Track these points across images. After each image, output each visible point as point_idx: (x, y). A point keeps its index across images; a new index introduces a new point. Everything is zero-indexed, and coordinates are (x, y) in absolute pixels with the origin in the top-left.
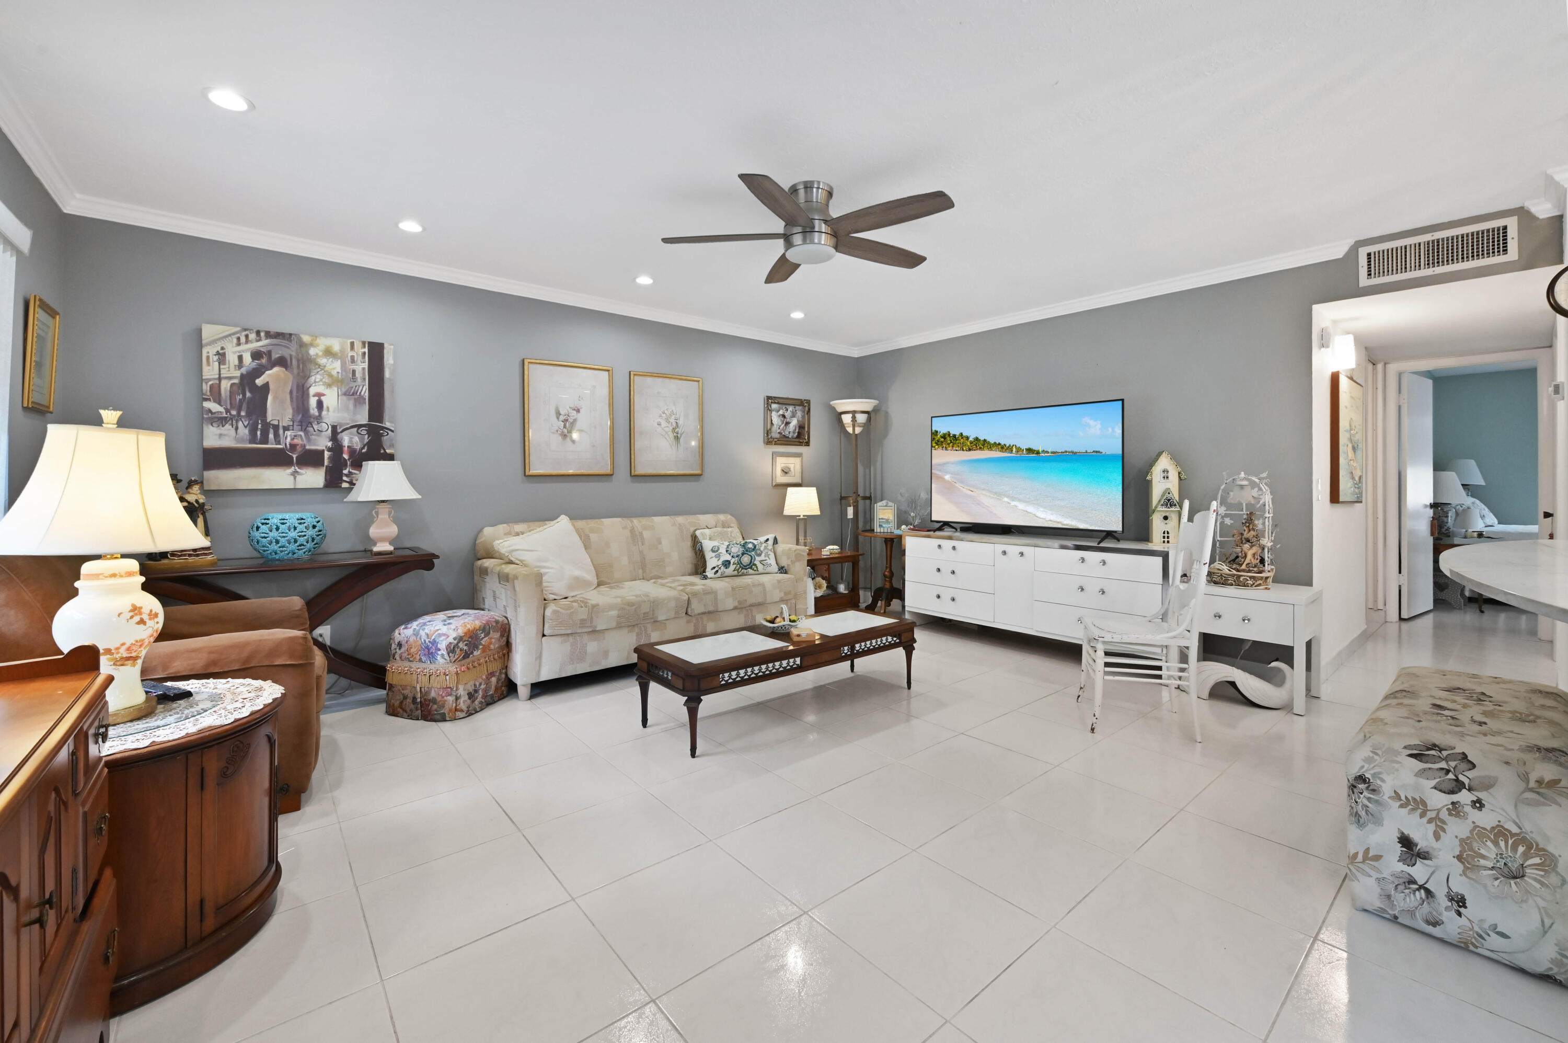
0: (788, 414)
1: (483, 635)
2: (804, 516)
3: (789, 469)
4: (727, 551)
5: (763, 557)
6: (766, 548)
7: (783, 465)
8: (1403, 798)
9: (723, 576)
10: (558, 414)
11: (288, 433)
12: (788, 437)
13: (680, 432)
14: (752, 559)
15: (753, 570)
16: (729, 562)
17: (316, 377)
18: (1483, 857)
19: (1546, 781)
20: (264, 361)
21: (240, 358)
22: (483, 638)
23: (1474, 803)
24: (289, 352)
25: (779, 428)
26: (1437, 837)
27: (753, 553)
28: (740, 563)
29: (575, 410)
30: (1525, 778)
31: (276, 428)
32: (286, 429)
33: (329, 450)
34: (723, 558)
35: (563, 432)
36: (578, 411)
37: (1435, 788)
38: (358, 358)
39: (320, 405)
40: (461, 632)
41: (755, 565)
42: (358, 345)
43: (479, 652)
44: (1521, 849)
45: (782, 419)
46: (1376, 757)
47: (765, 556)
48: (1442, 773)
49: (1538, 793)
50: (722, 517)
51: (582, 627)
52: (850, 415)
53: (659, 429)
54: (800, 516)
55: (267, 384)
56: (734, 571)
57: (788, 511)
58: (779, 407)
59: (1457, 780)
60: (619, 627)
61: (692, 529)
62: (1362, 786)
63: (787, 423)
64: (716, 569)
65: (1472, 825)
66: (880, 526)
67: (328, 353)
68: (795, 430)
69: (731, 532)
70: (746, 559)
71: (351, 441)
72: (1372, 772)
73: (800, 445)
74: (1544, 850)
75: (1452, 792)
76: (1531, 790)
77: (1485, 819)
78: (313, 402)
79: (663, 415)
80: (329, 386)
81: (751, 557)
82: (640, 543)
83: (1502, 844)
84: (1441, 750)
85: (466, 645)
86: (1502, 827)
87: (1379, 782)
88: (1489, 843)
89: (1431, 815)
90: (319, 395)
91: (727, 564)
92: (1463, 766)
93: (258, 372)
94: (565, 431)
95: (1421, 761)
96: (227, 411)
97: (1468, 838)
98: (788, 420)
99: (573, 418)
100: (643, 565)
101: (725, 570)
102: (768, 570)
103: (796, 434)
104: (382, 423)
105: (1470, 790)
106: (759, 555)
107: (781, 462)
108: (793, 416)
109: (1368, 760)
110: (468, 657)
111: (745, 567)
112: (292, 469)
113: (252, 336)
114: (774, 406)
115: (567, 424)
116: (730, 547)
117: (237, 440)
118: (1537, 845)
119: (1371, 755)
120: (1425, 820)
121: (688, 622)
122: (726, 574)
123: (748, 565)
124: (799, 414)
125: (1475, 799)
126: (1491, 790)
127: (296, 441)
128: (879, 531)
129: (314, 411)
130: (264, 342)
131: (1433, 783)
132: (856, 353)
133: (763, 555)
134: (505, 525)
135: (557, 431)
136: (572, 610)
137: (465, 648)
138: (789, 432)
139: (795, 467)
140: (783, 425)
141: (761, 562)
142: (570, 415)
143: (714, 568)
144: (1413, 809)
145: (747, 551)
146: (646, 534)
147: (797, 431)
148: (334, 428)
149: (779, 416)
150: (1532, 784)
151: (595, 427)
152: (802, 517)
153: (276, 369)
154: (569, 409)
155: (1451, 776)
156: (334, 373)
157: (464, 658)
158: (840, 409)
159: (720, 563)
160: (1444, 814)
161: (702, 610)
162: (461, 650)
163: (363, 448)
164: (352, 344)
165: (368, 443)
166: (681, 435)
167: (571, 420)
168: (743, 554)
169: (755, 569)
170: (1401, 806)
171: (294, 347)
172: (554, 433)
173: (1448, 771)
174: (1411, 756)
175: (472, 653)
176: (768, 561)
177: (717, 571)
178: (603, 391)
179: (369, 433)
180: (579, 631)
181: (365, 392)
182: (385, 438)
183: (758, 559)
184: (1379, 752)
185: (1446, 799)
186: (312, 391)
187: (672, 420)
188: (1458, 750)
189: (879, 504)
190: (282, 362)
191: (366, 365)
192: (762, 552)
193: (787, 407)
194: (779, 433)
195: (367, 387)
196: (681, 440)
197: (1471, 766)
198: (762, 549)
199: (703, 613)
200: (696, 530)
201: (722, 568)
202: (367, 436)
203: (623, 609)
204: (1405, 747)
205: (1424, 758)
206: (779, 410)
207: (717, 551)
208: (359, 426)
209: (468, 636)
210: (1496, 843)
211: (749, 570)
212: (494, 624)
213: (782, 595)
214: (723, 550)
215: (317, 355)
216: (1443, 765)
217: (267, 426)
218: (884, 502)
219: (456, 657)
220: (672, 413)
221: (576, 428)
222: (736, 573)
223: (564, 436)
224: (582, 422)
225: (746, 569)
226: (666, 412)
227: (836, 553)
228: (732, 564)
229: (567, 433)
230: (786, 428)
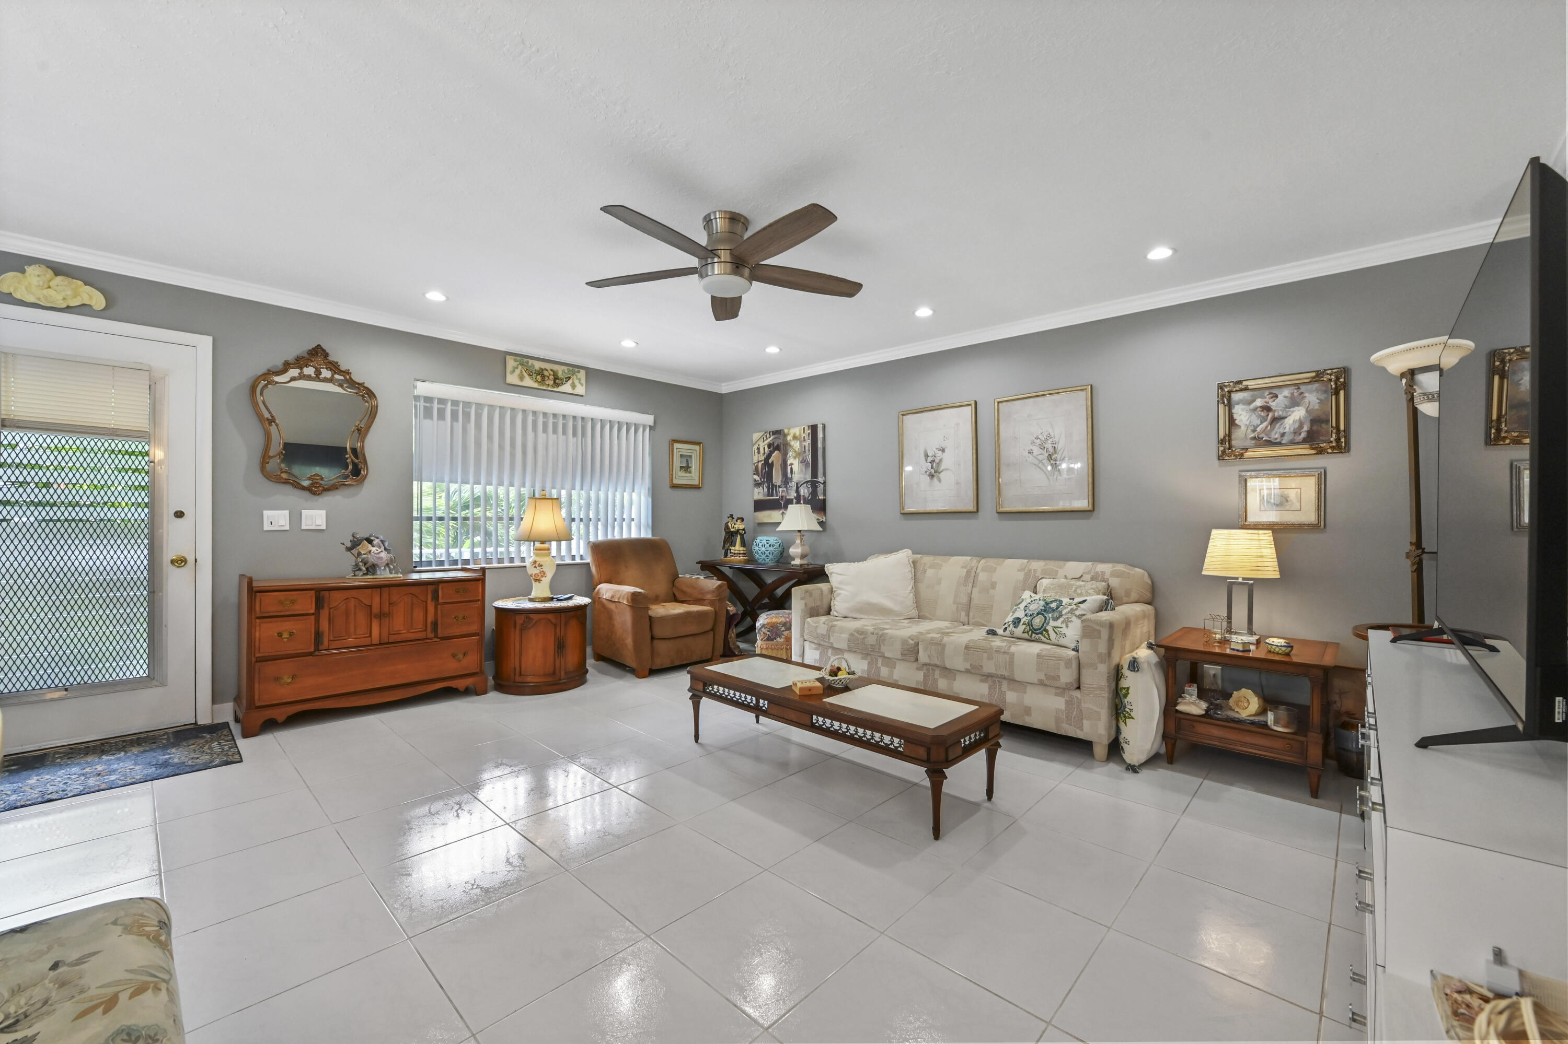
0: (1278, 405)
1: (783, 628)
2: (1244, 579)
3: (1284, 497)
4: (1026, 606)
5: (1058, 623)
6: (1072, 611)
7: (1265, 492)
10: (927, 456)
11: (780, 489)
12: (1280, 443)
13: (1058, 458)
14: (1042, 622)
15: (1045, 637)
16: (1019, 620)
17: (790, 454)
20: (772, 448)
21: (764, 448)
22: (783, 631)
24: (780, 441)
25: (1254, 431)
27: (1050, 615)
28: (1030, 624)
29: (940, 450)
31: (776, 486)
32: (779, 487)
33: (796, 498)
34: (1017, 615)
35: (930, 473)
36: (943, 450)
38: (807, 438)
39: (791, 469)
41: (1047, 631)
42: (806, 428)
43: (782, 640)
45: (1263, 414)
47: (1062, 622)
53: (1031, 458)
54: (1237, 578)
55: (773, 462)
56: (1023, 633)
57: (1209, 568)
58: (1252, 396)
61: (1039, 578)
63: (1278, 418)
64: (1006, 626)
67: (795, 438)
68: (1300, 427)
70: (1038, 621)
71: (804, 492)
73: (1321, 453)
78: (789, 468)
79: (1036, 441)
80: (795, 458)
81: (1046, 620)
85: (768, 631)
90: (791, 464)
91: (1017, 622)
93: (769, 456)
94: (933, 471)
96: (761, 479)
98: (1280, 413)
99: (939, 458)
100: (968, 607)
101: (1014, 629)
102: (1063, 641)
103: (1303, 435)
104: (817, 478)
106: (1056, 619)
107: (1260, 487)
108: (1294, 403)
110: (772, 640)
111: (1034, 631)
112: (781, 512)
113: (768, 435)
114: (1235, 396)
115: (935, 465)
116: (1033, 602)
117: (764, 495)
123: (1039, 629)
124: (1315, 397)
127: (784, 494)
129: (789, 475)
130: (772, 437)
133: (1061, 619)
135: (926, 472)
138: (1286, 434)
139: (1299, 494)
140: (1267, 422)
141: (1054, 627)
142: (936, 455)
143: (1005, 624)
145: (1045, 611)
146: (982, 576)
147: (1306, 428)
148: (797, 484)
149: (1255, 409)
151: (959, 465)
152: (1240, 580)
153: (776, 452)
154: (935, 450)
156: (797, 450)
159: (1011, 619)
162: (764, 633)
163: (809, 496)
164: (804, 428)
166: (1060, 462)
167: (937, 461)
168: (1038, 614)
169: (1046, 636)
171: (782, 437)
172: (923, 474)
176: (1064, 630)
177: (1006, 629)
178: (967, 427)
179: (812, 486)
181: (809, 459)
182: (820, 488)
183: (1052, 623)
186: (789, 463)
187: (1049, 446)
190: (778, 448)
191: (810, 440)
192: (1061, 616)
193: (1275, 391)
194: (1254, 438)
195: (810, 455)
201: (1011, 625)
202: (810, 488)
206: (1254, 401)
208: (807, 482)
211: (1040, 635)
215: (790, 440)
217: (773, 485)
220: (1049, 436)
221: (943, 467)
222: (1026, 636)
223: (932, 476)
224: (948, 461)
225: (1037, 634)
226: (1040, 437)
227: (1278, 653)
228: (1022, 622)
229: (934, 473)
230: (1272, 429)
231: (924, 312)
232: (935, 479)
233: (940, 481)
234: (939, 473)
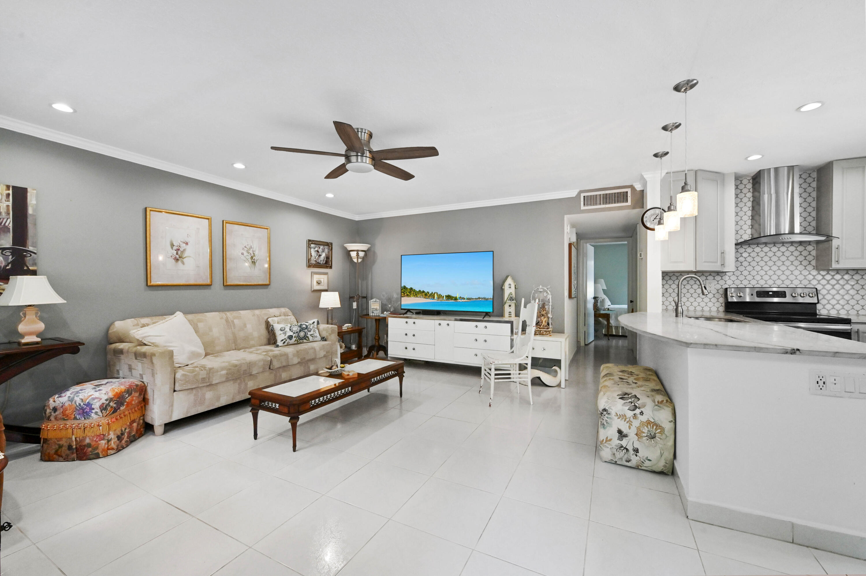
0: (320, 250)
1: (127, 396)
2: (331, 308)
3: (321, 281)
4: (290, 330)
5: (312, 333)
6: (313, 327)
7: (317, 279)
8: (619, 415)
9: (288, 345)
10: (172, 245)
12: (320, 263)
13: (256, 259)
14: (305, 334)
15: (307, 340)
16: (292, 336)
18: (644, 433)
19: (660, 401)
22: (127, 397)
23: (640, 413)
25: (315, 258)
26: (630, 428)
27: (306, 330)
28: (298, 336)
29: (184, 243)
30: (654, 401)
34: (288, 334)
35: (176, 257)
36: (188, 244)
37: (628, 409)
40: (111, 395)
41: (308, 337)
42: (5, 188)
43: (124, 407)
44: (655, 427)
45: (317, 253)
46: (609, 401)
47: (313, 332)
48: (630, 404)
49: (658, 406)
50: (283, 310)
51: (203, 383)
52: (356, 252)
53: (242, 257)
54: (329, 308)
56: (295, 341)
57: (321, 305)
58: (315, 246)
59: (635, 405)
60: (227, 380)
61: (265, 318)
62: (605, 413)
63: (320, 256)
64: (284, 341)
65: (640, 421)
66: (373, 312)
68: (324, 259)
69: (290, 319)
70: (302, 334)
72: (608, 407)
73: (327, 268)
74: (661, 426)
75: (634, 410)
76: (656, 405)
77: (644, 418)
79: (245, 248)
81: (305, 332)
82: (232, 327)
83: (649, 426)
84: (628, 395)
85: (115, 403)
86: (649, 420)
87: (611, 410)
88: (645, 427)
89: (627, 420)
91: (290, 337)
92: (636, 400)
95: (623, 400)
97: (639, 426)
98: (320, 254)
99: (184, 248)
100: (235, 341)
101: (289, 341)
102: (316, 339)
103: (325, 262)
104: (25, 247)
105: (639, 408)
106: (310, 331)
107: (316, 277)
108: (323, 251)
109: (606, 402)
110: (116, 411)
111: (301, 339)
114: (312, 245)
115: (179, 252)
116: (292, 327)
118: (659, 425)
119: (607, 400)
120: (626, 422)
121: (271, 373)
122: (290, 343)
123: (303, 337)
124: (326, 250)
125: (641, 411)
126: (645, 407)
128: (372, 315)
131: (628, 408)
132: (357, 218)
133: (312, 331)
134: (133, 319)
135: (172, 256)
136: (195, 373)
137: (115, 405)
138: (321, 261)
139: (324, 280)
140: (318, 256)
141: (311, 335)
142: (181, 246)
143: (283, 340)
144: (622, 419)
145: (302, 329)
146: (236, 321)
147: (325, 260)
149: (315, 251)
150: (656, 403)
151: (199, 255)
154: (180, 242)
155: (633, 404)
157: (113, 412)
158: (349, 249)
159: (286, 337)
160: (632, 419)
161: (280, 365)
162: (111, 407)
163: (8, 265)
165: (11, 262)
166: (257, 261)
167: (181, 249)
168: (300, 331)
169: (308, 339)
170: (618, 418)
172: (169, 258)
173: (632, 403)
174: (620, 398)
175: (119, 408)
176: (315, 335)
177: (285, 342)
178: (205, 232)
179: (13, 254)
180: (201, 385)
181: (9, 223)
182: (28, 258)
183: (309, 333)
184: (609, 398)
185: (632, 413)
187: (251, 252)
188: (633, 394)
189: (372, 301)
191: (10, 203)
192: (311, 329)
193: (320, 246)
194: (315, 261)
195: (10, 220)
196: (257, 264)
197: (638, 400)
198: (311, 327)
199: (280, 368)
200: (268, 318)
201: (288, 340)
202: (11, 257)
203: (230, 369)
204: (618, 395)
205: (624, 399)
206: (315, 248)
207: (284, 330)
208: (4, 249)
209: (116, 397)
210: (647, 427)
211: (304, 340)
212: (135, 387)
213: (325, 353)
214: (287, 329)
216: (630, 400)
218: (374, 300)
219: (108, 412)
220: (251, 247)
221: (186, 254)
222: (296, 342)
223: (177, 260)
224: (189, 251)
225: (302, 340)
226: (247, 246)
227: (350, 328)
228: (294, 337)
229: (178, 258)
230: (319, 258)
231: (239, 166)
232: (180, 262)
233: (183, 263)
234: (183, 258)
